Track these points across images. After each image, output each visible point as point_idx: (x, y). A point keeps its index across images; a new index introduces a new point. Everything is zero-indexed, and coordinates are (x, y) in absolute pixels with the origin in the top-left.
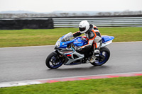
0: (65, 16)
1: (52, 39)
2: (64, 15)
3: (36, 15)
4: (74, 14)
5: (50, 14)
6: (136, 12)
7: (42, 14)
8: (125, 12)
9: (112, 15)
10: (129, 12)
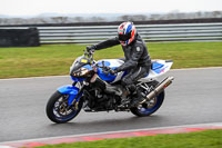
0: (62, 23)
1: (36, 65)
2: (60, 21)
3: (6, 20)
4: (78, 18)
5: (33, 19)
6: (191, 14)
7: (18, 20)
8: (172, 15)
9: (147, 19)
10: (178, 15)
